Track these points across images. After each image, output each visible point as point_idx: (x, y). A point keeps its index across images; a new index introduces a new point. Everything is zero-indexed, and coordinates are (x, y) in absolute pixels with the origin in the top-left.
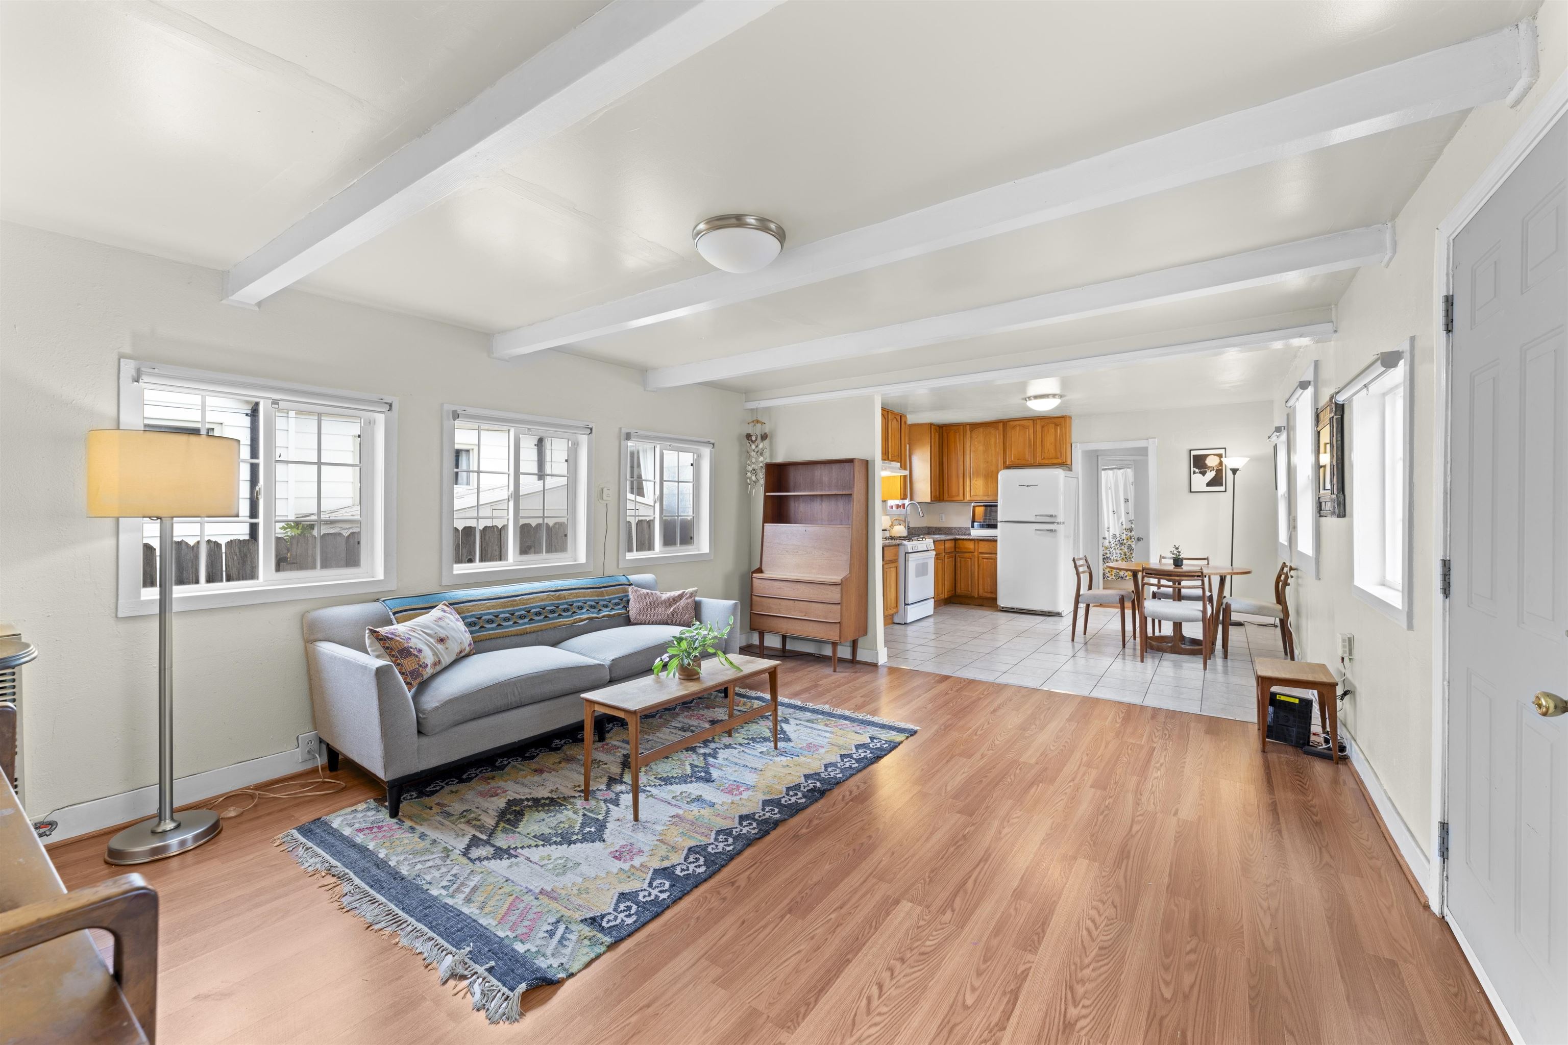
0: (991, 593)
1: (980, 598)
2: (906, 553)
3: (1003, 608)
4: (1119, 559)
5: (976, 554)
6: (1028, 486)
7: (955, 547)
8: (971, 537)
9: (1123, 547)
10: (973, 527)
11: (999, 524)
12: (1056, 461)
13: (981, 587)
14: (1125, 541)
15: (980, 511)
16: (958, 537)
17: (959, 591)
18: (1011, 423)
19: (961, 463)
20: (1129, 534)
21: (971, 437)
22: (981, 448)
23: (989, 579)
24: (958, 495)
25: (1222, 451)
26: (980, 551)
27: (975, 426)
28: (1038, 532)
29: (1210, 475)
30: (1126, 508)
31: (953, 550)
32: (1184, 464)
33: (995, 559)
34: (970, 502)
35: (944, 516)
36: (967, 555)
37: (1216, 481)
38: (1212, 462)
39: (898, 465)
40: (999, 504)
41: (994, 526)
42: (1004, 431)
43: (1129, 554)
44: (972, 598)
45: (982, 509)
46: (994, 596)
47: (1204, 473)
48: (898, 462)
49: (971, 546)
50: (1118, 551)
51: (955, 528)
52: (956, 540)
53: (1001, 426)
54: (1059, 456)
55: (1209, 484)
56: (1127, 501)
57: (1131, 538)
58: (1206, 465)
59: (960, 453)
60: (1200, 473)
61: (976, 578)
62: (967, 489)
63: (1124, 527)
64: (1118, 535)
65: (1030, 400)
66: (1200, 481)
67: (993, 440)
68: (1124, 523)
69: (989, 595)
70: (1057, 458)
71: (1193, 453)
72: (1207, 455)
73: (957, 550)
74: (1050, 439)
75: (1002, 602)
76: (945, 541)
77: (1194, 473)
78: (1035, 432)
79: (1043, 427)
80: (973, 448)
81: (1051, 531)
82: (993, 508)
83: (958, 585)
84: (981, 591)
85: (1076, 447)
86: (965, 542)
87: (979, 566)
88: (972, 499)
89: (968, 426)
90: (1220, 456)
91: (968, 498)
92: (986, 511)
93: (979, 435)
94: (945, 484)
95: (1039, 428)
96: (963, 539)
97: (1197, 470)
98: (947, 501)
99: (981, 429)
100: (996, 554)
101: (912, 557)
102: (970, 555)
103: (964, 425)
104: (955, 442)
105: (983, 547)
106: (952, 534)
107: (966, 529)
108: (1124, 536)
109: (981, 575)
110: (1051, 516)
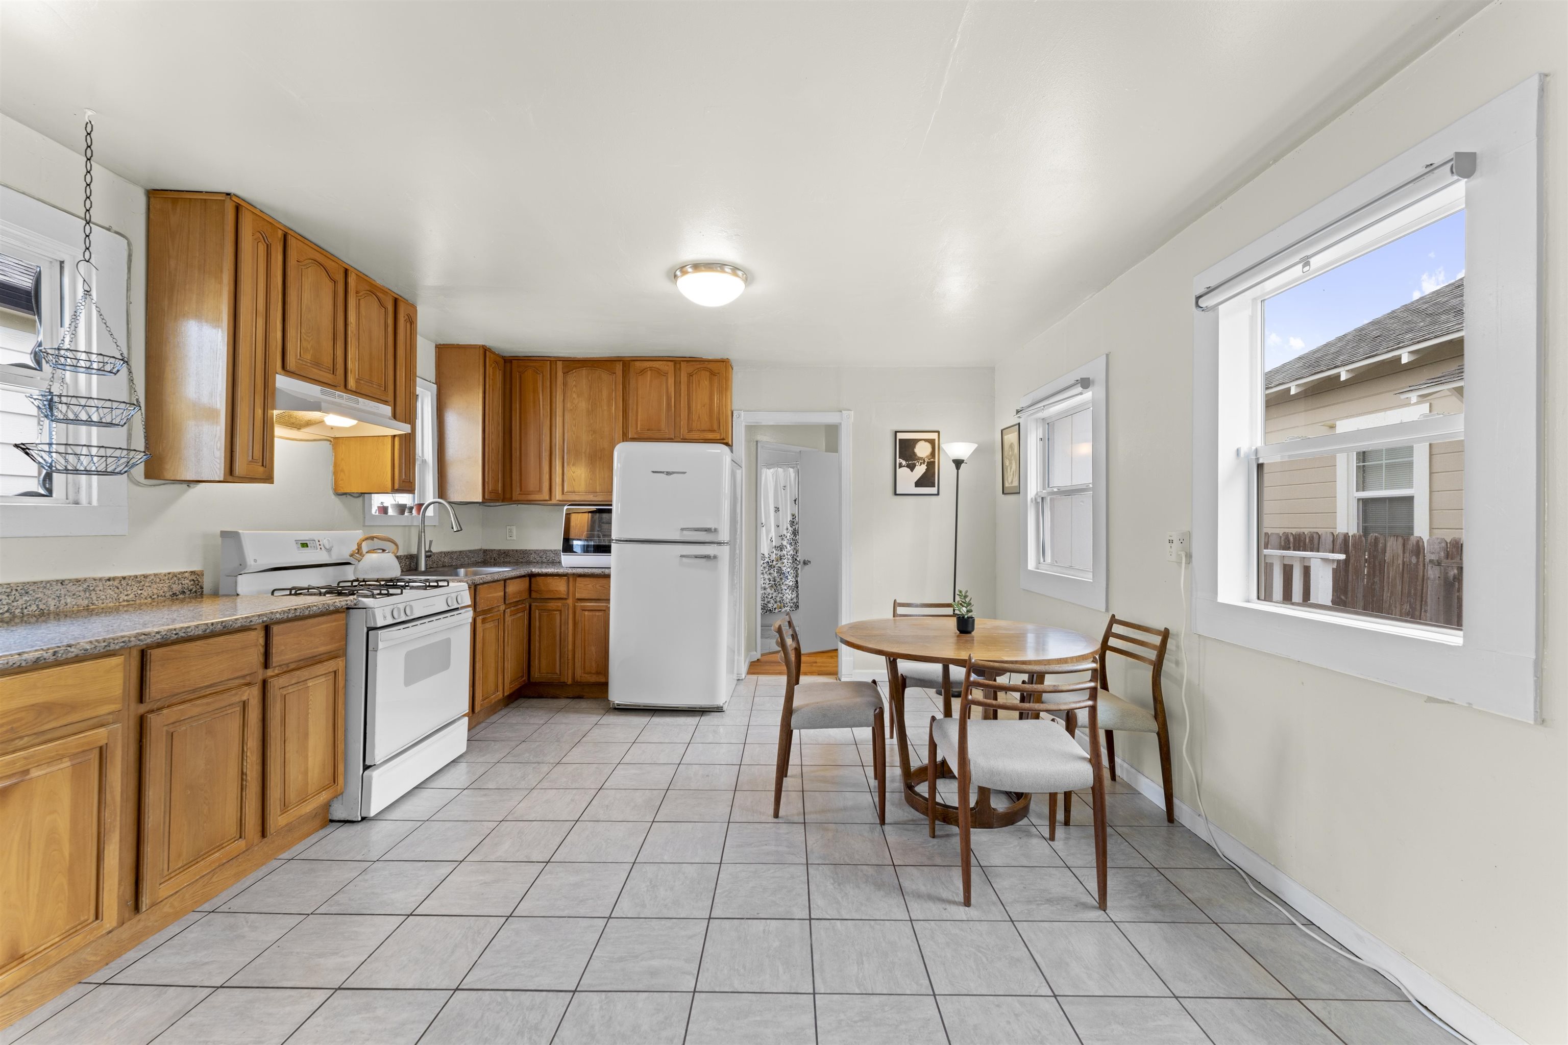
0: (598, 673)
1: (576, 684)
2: (370, 629)
3: (618, 705)
4: (767, 586)
5: (570, 601)
6: (668, 473)
7: (530, 590)
8: (561, 571)
9: (772, 571)
10: (568, 548)
11: (614, 546)
12: (710, 436)
13: (578, 664)
14: (774, 563)
15: (581, 521)
16: (535, 570)
17: (536, 675)
18: (638, 364)
19: (546, 430)
20: (779, 553)
21: (565, 384)
22: (583, 405)
23: (593, 648)
24: (540, 490)
25: (934, 436)
26: (578, 596)
27: (573, 364)
28: (684, 560)
29: (920, 470)
30: (777, 519)
31: (526, 595)
32: (887, 452)
33: (606, 611)
34: (561, 504)
35: (514, 529)
36: (552, 605)
37: (927, 480)
38: (922, 451)
39: (387, 410)
40: (614, 508)
41: (604, 549)
42: (624, 377)
43: (778, 580)
44: (563, 685)
45: (587, 517)
46: (603, 680)
47: (912, 467)
48: (385, 402)
49: (560, 587)
50: (766, 576)
51: (535, 552)
52: (531, 576)
53: (619, 367)
54: (715, 427)
55: (918, 484)
56: (777, 510)
57: (781, 559)
58: (914, 454)
59: (544, 411)
60: (908, 466)
61: (570, 647)
62: (557, 479)
63: (774, 544)
64: (767, 556)
65: (684, 273)
66: (908, 478)
67: (605, 393)
68: (774, 539)
69: (593, 679)
70: (712, 431)
71: (900, 436)
72: (917, 441)
73: (534, 595)
74: (701, 397)
75: (617, 696)
76: (505, 580)
77: (901, 466)
78: (677, 383)
79: (690, 375)
80: (569, 405)
81: (707, 557)
82: (605, 516)
83: (535, 663)
84: (579, 672)
85: (739, 416)
86: (550, 580)
87: (575, 624)
88: (565, 498)
89: (560, 364)
90: (932, 442)
91: (558, 496)
92: (592, 517)
93: (580, 381)
94: (516, 468)
95: (684, 378)
96: (546, 575)
97: (904, 463)
98: (518, 502)
99: (584, 372)
100: (608, 600)
101: (384, 639)
102: (559, 604)
103: (551, 362)
104: (535, 391)
105: (584, 589)
106: (529, 563)
107: (556, 553)
108: (773, 557)
109: (578, 642)
110: (708, 530)
